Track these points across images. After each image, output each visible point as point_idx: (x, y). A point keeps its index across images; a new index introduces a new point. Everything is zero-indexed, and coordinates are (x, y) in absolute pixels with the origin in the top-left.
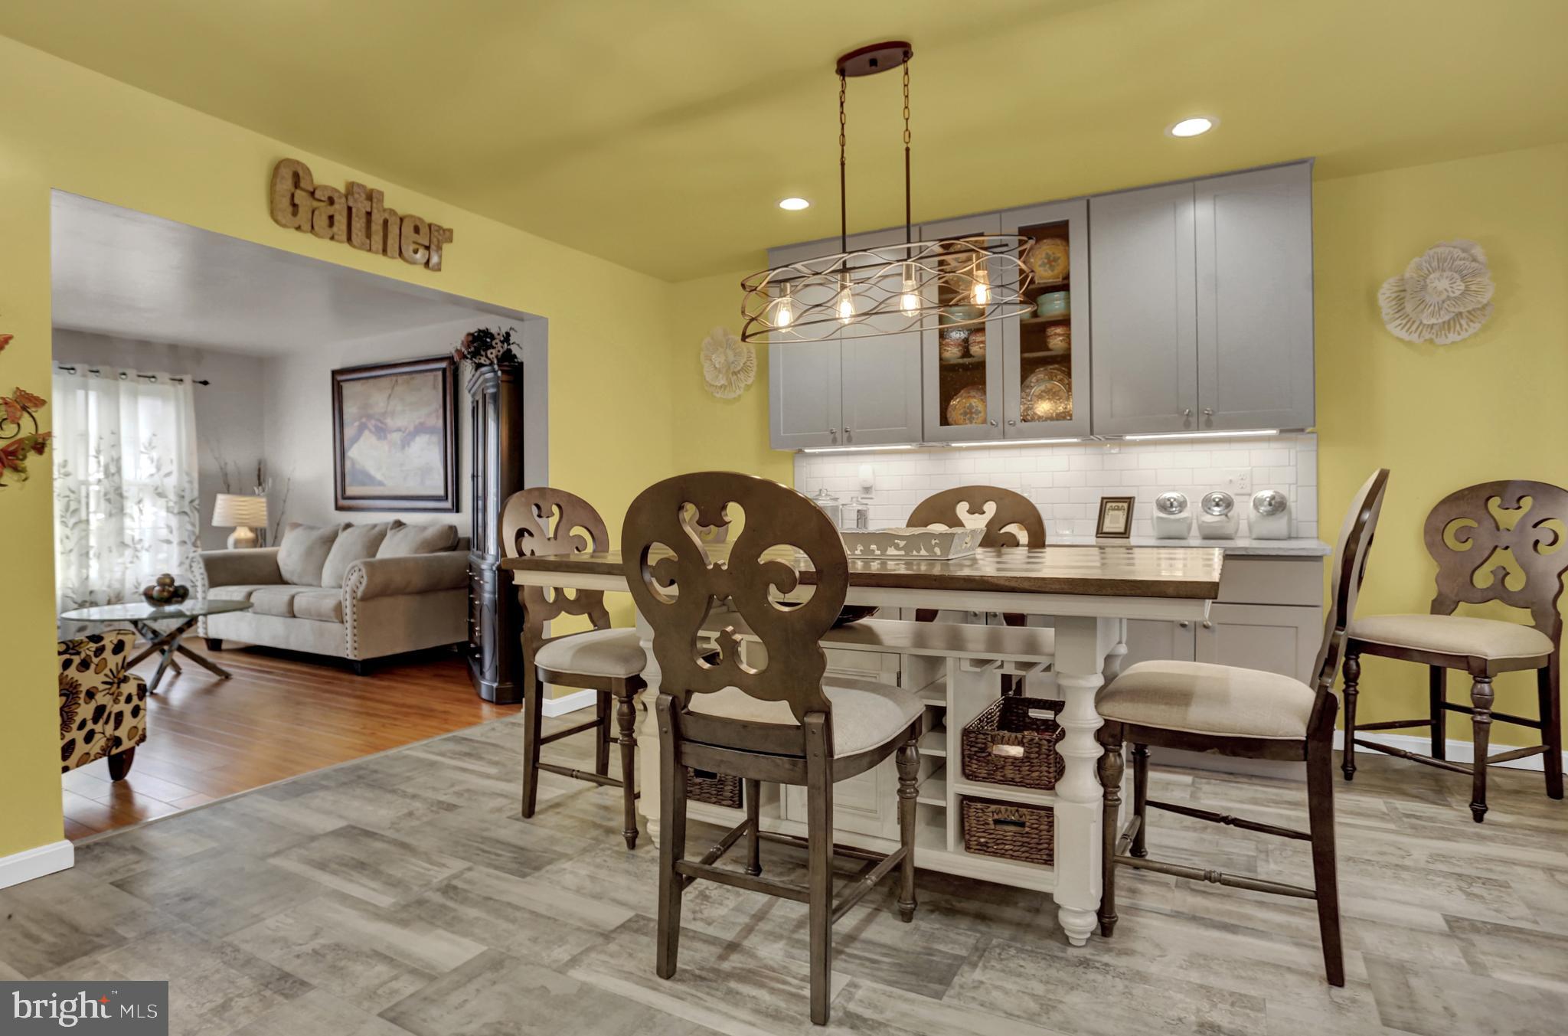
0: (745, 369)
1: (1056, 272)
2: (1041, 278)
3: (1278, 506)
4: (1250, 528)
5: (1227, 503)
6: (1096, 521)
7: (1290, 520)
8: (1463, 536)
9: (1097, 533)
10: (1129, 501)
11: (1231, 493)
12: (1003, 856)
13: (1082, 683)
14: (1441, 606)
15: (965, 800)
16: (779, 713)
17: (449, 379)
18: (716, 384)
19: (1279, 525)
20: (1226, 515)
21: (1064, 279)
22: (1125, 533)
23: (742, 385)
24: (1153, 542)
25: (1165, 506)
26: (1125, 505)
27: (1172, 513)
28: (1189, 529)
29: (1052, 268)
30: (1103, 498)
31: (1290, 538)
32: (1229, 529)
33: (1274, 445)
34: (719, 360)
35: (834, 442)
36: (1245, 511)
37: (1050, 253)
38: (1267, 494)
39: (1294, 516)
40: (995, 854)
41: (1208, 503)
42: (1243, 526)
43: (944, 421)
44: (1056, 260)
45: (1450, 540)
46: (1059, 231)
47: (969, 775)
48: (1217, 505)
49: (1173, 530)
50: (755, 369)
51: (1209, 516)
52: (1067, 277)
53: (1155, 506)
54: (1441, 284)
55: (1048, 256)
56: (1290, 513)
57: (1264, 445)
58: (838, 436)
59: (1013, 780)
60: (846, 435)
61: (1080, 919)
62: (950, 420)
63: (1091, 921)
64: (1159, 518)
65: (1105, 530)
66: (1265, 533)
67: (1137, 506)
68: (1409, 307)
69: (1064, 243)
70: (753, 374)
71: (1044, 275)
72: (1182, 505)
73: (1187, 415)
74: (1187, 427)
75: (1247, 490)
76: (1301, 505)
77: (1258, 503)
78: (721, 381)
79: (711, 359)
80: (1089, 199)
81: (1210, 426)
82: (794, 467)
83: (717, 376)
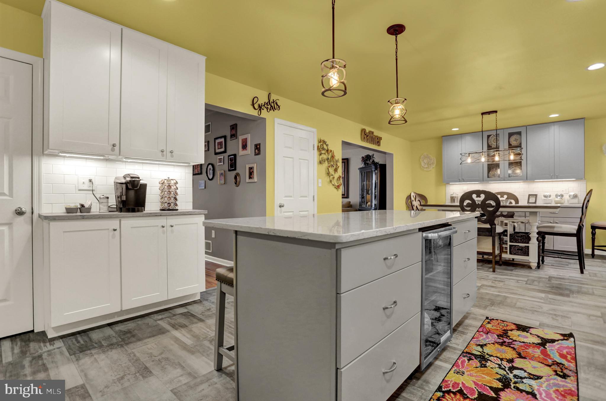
0: (433, 163)
1: (518, 142)
2: (513, 144)
3: (575, 196)
4: (568, 201)
5: (562, 196)
6: (527, 200)
7: (579, 199)
9: (528, 203)
10: (536, 195)
11: (563, 193)
12: (519, 255)
13: (534, 224)
15: (510, 245)
16: (488, 226)
17: (346, 165)
19: (575, 201)
20: (562, 198)
21: (520, 144)
22: (535, 203)
23: (432, 167)
25: (545, 196)
26: (535, 196)
27: (547, 198)
28: (552, 201)
29: (516, 141)
30: (529, 195)
31: (578, 203)
32: (563, 201)
33: (574, 182)
34: (425, 161)
35: (460, 182)
36: (566, 197)
37: (516, 138)
38: (572, 194)
40: (517, 255)
41: (557, 196)
42: (566, 202)
43: (488, 177)
44: (517, 140)
46: (518, 134)
47: (510, 242)
48: (559, 196)
49: (548, 201)
50: (435, 163)
51: (557, 199)
52: (521, 144)
53: (543, 196)
55: (515, 139)
57: (572, 182)
58: (461, 180)
59: (520, 242)
60: (463, 180)
61: (534, 265)
62: (489, 177)
63: (536, 265)
64: (544, 199)
65: (530, 202)
66: (572, 202)
67: (538, 196)
69: (520, 136)
70: (435, 165)
71: (515, 143)
72: (550, 196)
73: (552, 176)
74: (552, 178)
75: (567, 193)
76: (582, 196)
77: (570, 196)
78: (426, 166)
79: (423, 161)
80: (526, 126)
81: (557, 178)
82: (445, 187)
83: (425, 165)
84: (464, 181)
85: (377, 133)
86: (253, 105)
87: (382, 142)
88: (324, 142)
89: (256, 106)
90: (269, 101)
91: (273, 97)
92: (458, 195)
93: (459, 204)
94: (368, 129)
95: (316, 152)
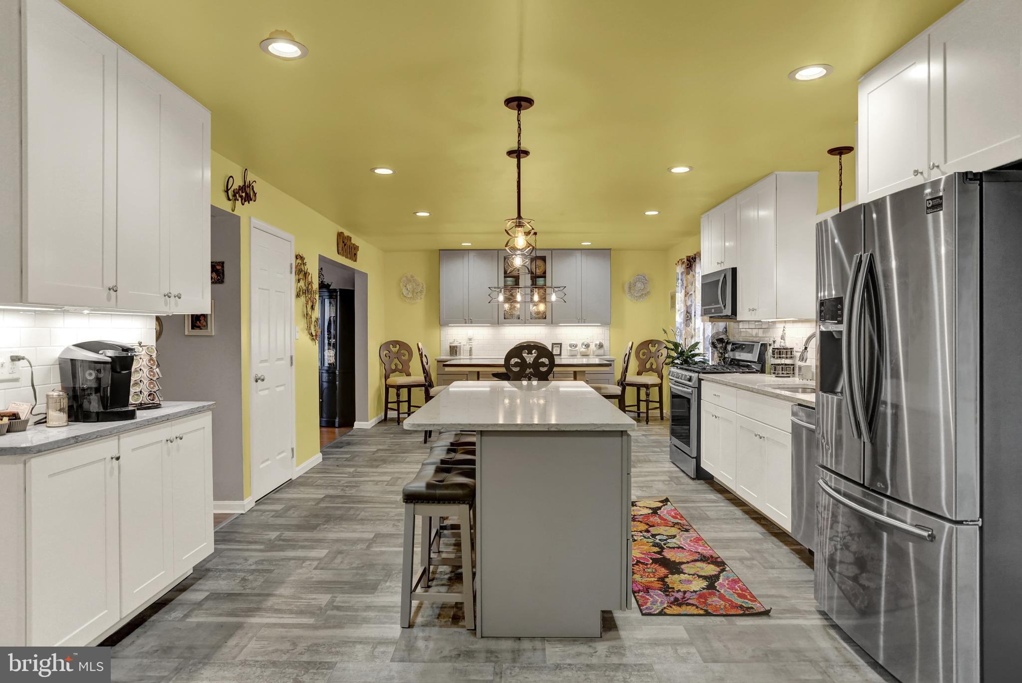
0: (421, 292)
1: (542, 271)
2: (537, 272)
3: (601, 346)
4: (594, 352)
5: (587, 346)
7: (604, 350)
8: (644, 354)
10: (561, 344)
11: (589, 342)
14: (639, 374)
18: (409, 296)
19: (601, 351)
20: (587, 349)
22: (559, 354)
23: (419, 298)
24: (567, 357)
25: (571, 346)
26: (559, 346)
27: (573, 348)
28: (577, 353)
30: (553, 344)
31: (604, 355)
32: (588, 353)
33: (599, 327)
34: (409, 287)
35: (466, 323)
36: (592, 347)
37: (541, 265)
38: (598, 343)
39: (605, 349)
41: (582, 345)
42: (592, 352)
43: (505, 318)
44: (542, 268)
45: (641, 356)
46: (543, 259)
48: (585, 346)
49: (573, 353)
50: (426, 291)
51: (583, 350)
52: (545, 273)
53: (568, 346)
54: (639, 285)
55: (538, 266)
56: (604, 349)
57: (596, 328)
58: (467, 321)
60: (469, 320)
64: (570, 350)
66: (598, 354)
67: (563, 346)
68: (632, 291)
69: (544, 262)
70: (425, 294)
71: (539, 272)
72: (576, 346)
73: (579, 319)
74: (579, 322)
75: (593, 341)
76: (606, 344)
77: (596, 345)
78: (410, 295)
79: (406, 286)
80: (552, 250)
81: (584, 323)
82: (440, 331)
83: (408, 293)
84: (471, 323)
85: (355, 240)
86: (227, 191)
87: (359, 254)
88: (302, 258)
89: (230, 193)
90: (245, 183)
91: (250, 177)
92: (460, 343)
93: (503, 363)
94: (347, 233)
95: (293, 277)
